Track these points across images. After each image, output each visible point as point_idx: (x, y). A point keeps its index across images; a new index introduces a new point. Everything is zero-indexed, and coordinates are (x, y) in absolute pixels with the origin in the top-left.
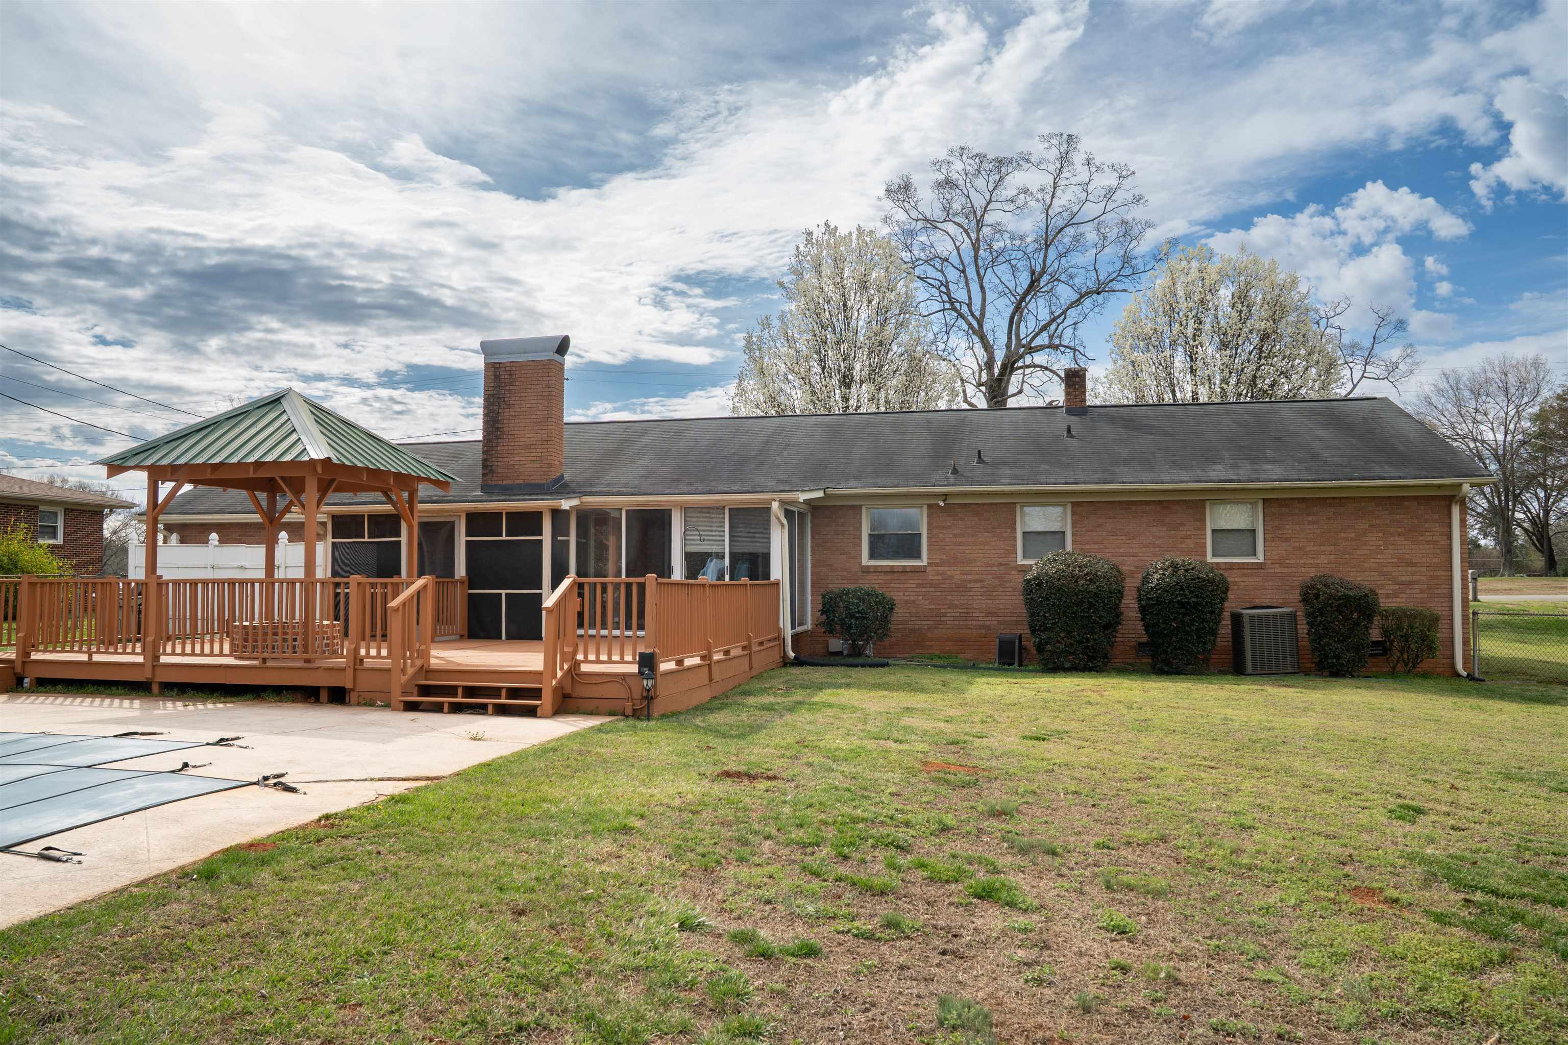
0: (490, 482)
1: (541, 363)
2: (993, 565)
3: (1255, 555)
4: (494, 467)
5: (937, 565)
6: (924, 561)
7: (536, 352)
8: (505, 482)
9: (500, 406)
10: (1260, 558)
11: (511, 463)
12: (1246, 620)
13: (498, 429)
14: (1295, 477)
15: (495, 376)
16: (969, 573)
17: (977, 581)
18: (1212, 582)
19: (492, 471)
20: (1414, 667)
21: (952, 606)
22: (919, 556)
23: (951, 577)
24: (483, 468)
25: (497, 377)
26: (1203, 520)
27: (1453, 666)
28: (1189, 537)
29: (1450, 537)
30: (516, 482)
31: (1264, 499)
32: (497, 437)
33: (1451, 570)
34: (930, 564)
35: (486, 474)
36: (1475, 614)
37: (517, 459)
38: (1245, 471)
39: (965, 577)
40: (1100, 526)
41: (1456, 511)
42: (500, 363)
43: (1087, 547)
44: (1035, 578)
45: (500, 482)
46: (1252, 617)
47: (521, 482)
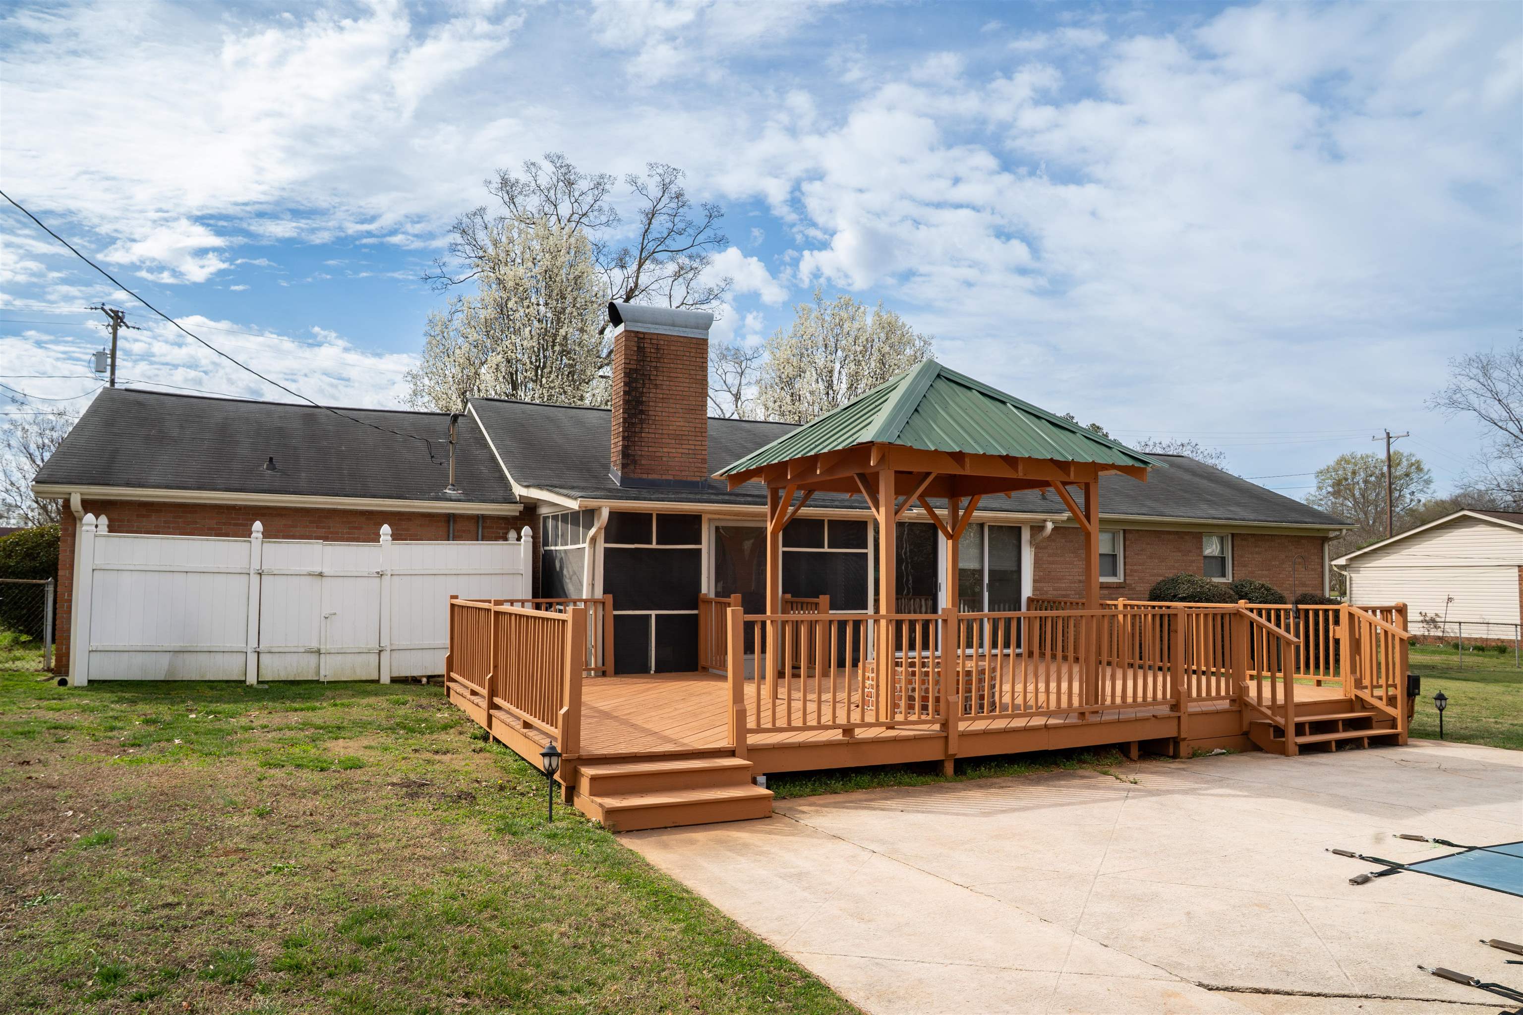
0: (632, 475)
1: (694, 341)
2: (1075, 582)
3: (1225, 576)
4: (637, 458)
7: (686, 327)
8: (650, 477)
9: (644, 384)
10: (1229, 579)
11: (657, 454)
13: (642, 412)
15: (638, 347)
19: (635, 462)
24: (623, 457)
25: (640, 349)
26: (1201, 549)
28: (1194, 562)
29: (1322, 566)
30: (664, 477)
31: (1232, 534)
32: (642, 422)
35: (628, 464)
37: (665, 450)
38: (1224, 511)
39: (1055, 592)
40: (1143, 550)
42: (644, 333)
43: (1135, 567)
45: (645, 476)
47: (671, 478)
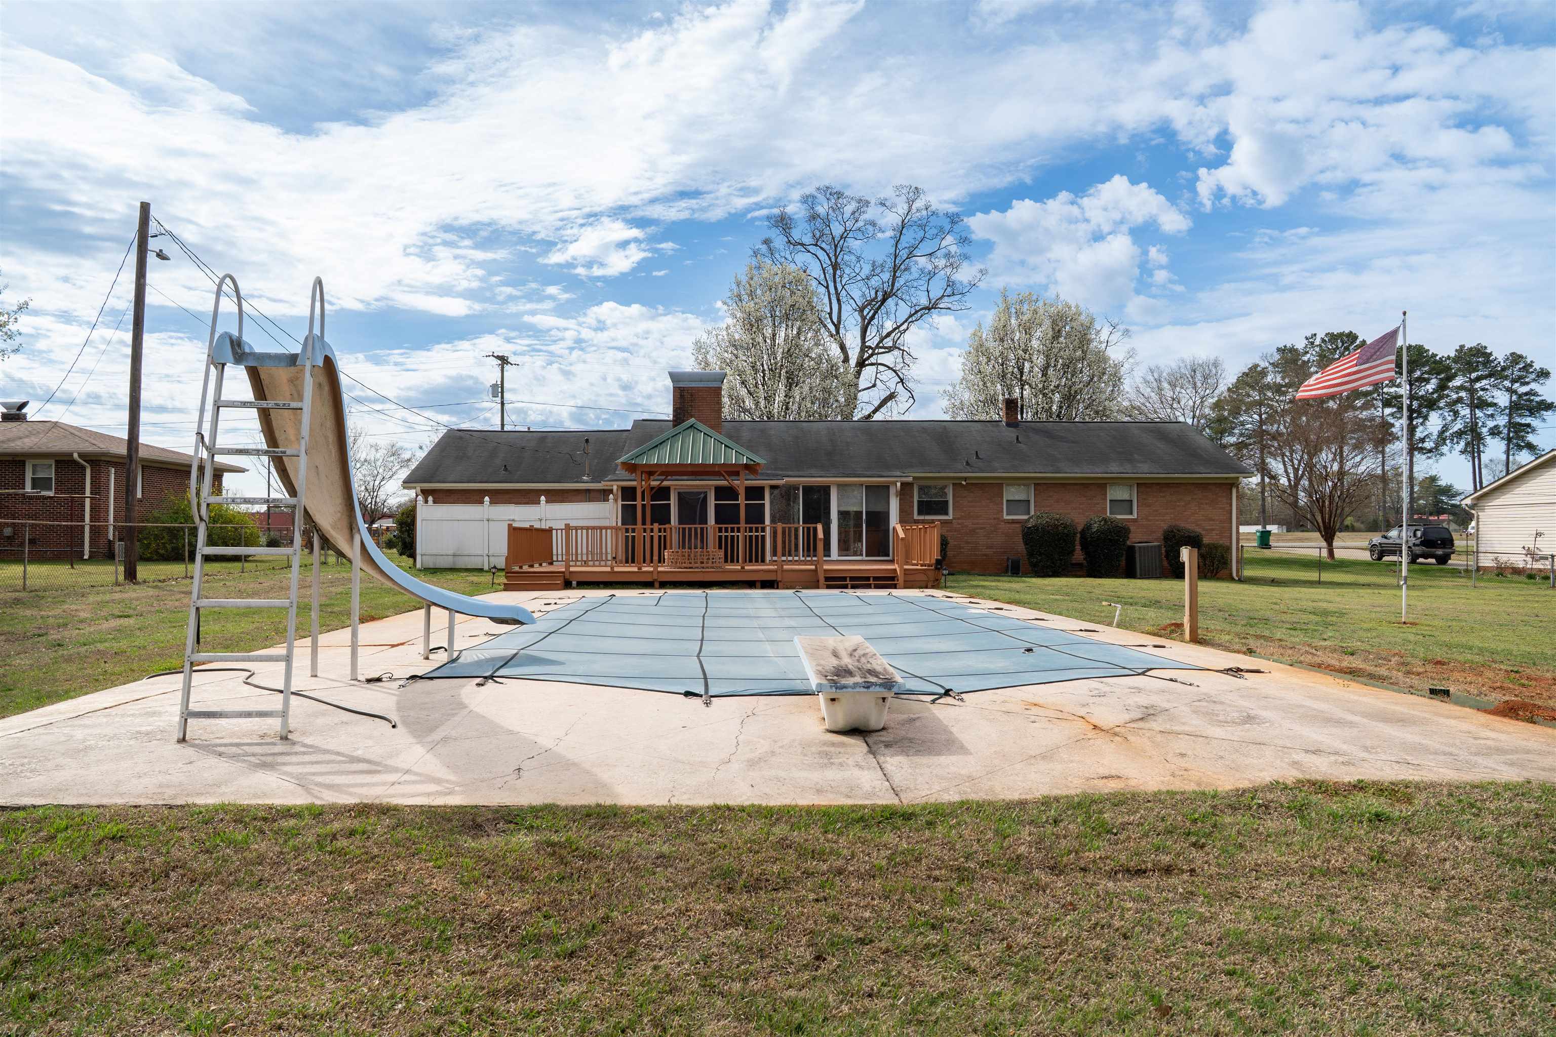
1: (713, 388)
2: (990, 519)
3: (1131, 513)
5: (958, 519)
6: (950, 517)
7: (709, 381)
10: (1135, 516)
12: (1137, 549)
14: (1156, 471)
16: (977, 524)
17: (981, 528)
18: (1123, 528)
20: (1217, 573)
21: (967, 543)
22: (946, 514)
23: (967, 526)
25: (682, 396)
26: (1105, 495)
27: (1231, 574)
28: (1098, 504)
29: (1231, 505)
31: (1138, 484)
33: (1231, 523)
34: (954, 518)
36: (1242, 546)
38: (1128, 467)
39: (974, 526)
40: (1050, 496)
41: (1234, 491)
42: (684, 387)
43: (1044, 509)
44: (1033, 526)
46: (1140, 547)
